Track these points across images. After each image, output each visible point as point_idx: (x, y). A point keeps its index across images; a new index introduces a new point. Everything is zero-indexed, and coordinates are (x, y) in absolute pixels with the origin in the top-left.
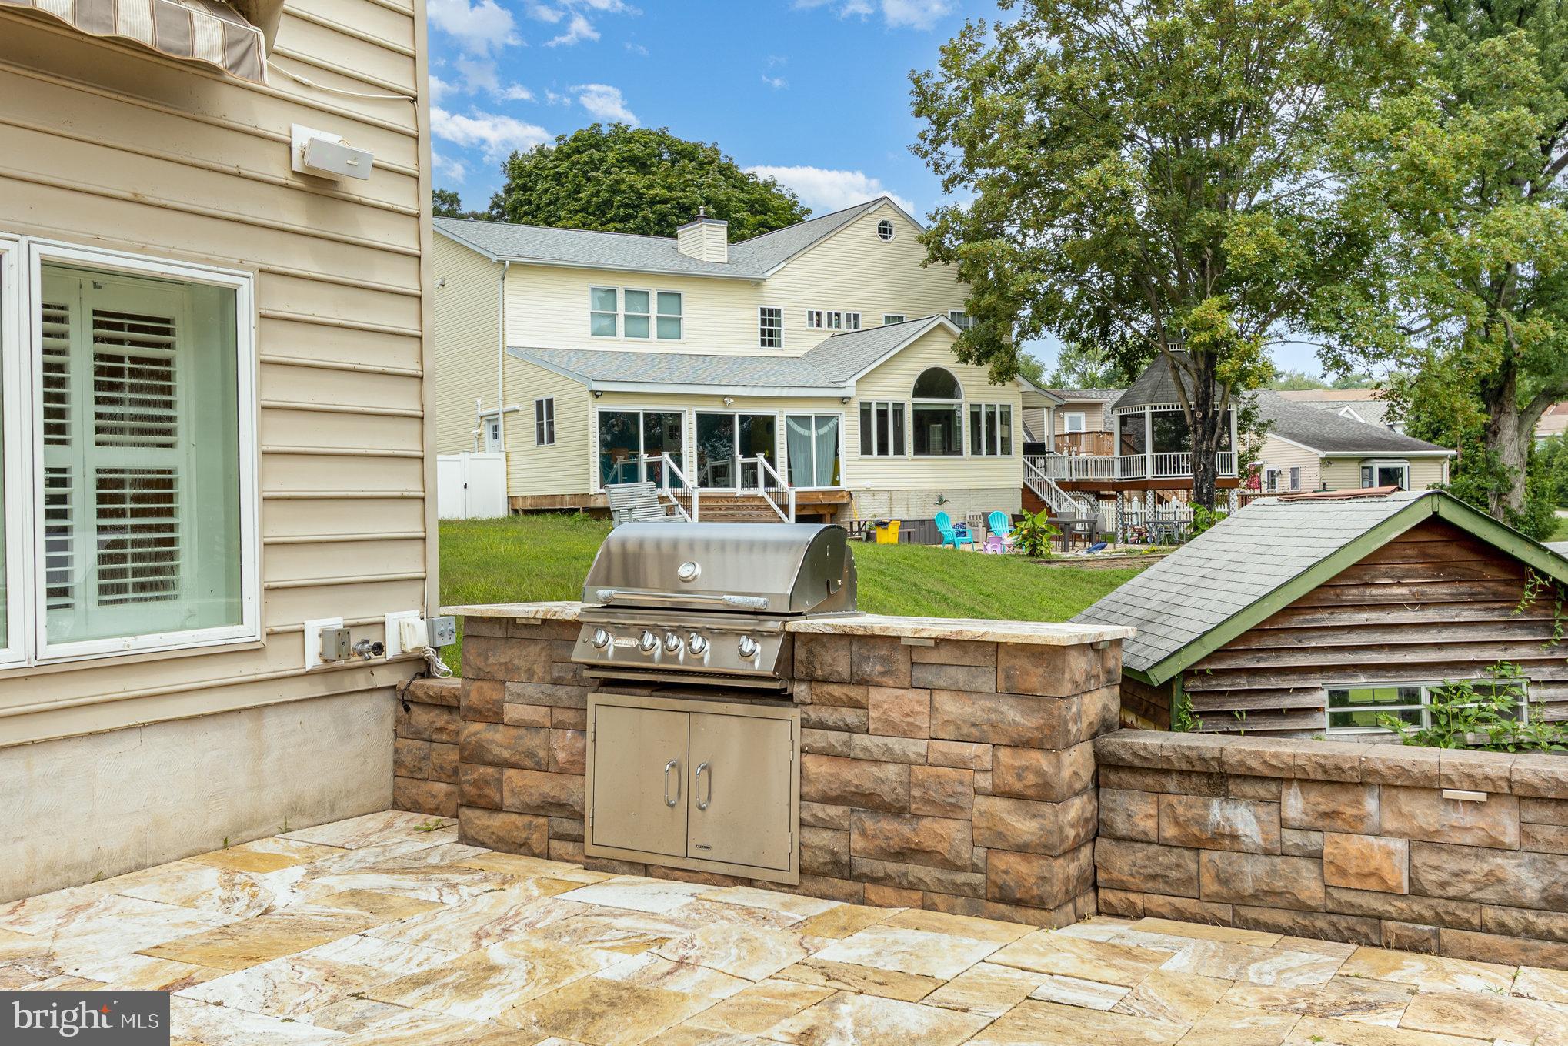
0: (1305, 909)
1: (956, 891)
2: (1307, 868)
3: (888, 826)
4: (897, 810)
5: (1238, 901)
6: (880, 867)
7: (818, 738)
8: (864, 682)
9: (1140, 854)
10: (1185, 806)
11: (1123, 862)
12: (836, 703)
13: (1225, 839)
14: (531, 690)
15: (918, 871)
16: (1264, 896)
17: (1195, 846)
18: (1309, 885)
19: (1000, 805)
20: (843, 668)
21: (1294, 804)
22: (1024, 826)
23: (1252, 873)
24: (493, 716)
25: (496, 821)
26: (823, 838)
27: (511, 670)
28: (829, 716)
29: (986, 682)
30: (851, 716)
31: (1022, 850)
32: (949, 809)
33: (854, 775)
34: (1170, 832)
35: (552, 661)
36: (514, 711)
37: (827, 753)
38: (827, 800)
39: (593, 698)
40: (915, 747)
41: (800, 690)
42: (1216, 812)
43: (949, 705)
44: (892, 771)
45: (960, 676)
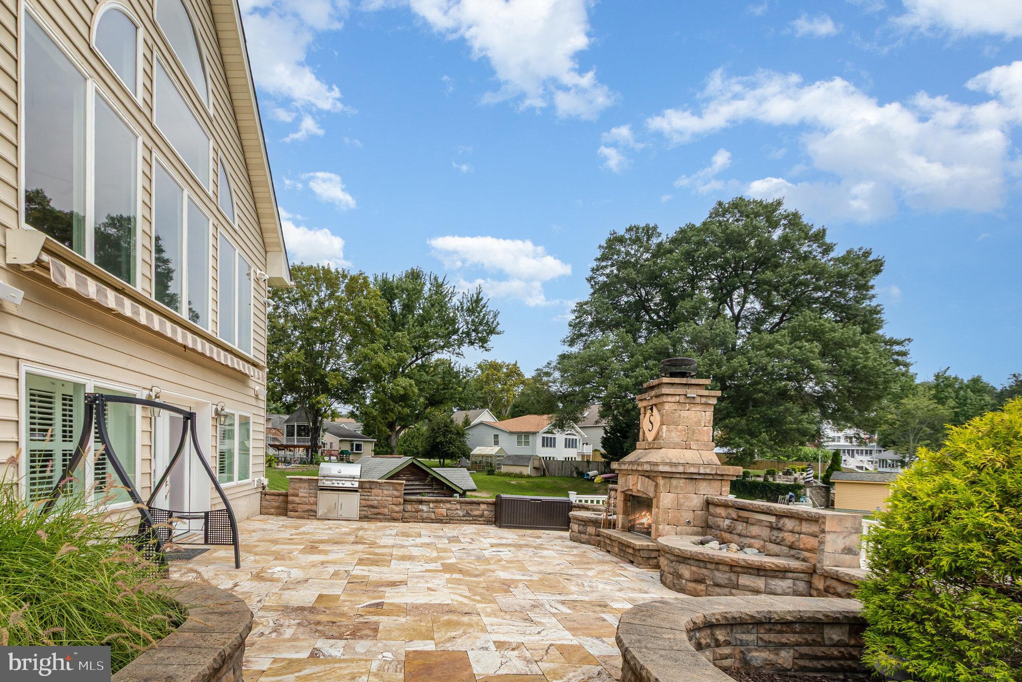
0: (432, 519)
1: (386, 519)
2: (433, 514)
3: (374, 510)
4: (376, 508)
5: (424, 519)
6: (373, 516)
7: (363, 497)
8: (371, 489)
9: (409, 514)
10: (416, 506)
11: (406, 515)
12: (366, 492)
13: (422, 511)
14: (305, 491)
15: (379, 516)
16: (427, 518)
17: (417, 512)
18: (433, 516)
19: (393, 506)
20: (368, 487)
21: (431, 505)
22: (397, 509)
23: (425, 515)
24: (297, 496)
25: (297, 513)
26: (364, 512)
27: (300, 487)
28: (365, 494)
29: (391, 488)
30: (369, 494)
31: (396, 512)
32: (385, 507)
33: (369, 503)
34: (413, 510)
35: (309, 486)
36: (300, 495)
37: (365, 500)
38: (364, 507)
39: (319, 492)
40: (380, 498)
41: (360, 490)
42: (421, 507)
43: (385, 492)
44: (376, 502)
45: (387, 488)
